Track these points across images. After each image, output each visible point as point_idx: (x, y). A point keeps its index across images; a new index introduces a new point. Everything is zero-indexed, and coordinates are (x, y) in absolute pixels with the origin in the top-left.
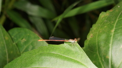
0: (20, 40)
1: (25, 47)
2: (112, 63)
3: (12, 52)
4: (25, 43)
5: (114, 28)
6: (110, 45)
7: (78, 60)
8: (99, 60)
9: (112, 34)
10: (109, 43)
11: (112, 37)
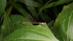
0: (17, 22)
1: (20, 26)
2: (69, 36)
3: (12, 29)
4: (20, 24)
5: (71, 16)
6: (68, 26)
7: (47, 35)
8: (61, 35)
9: (70, 19)
10: (68, 24)
11: (69, 21)
